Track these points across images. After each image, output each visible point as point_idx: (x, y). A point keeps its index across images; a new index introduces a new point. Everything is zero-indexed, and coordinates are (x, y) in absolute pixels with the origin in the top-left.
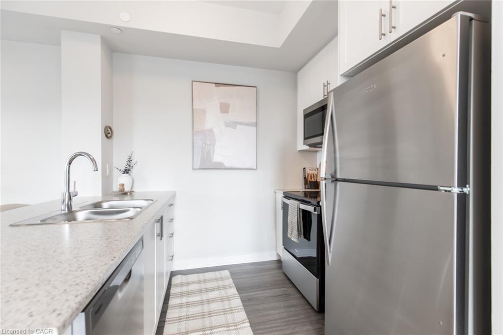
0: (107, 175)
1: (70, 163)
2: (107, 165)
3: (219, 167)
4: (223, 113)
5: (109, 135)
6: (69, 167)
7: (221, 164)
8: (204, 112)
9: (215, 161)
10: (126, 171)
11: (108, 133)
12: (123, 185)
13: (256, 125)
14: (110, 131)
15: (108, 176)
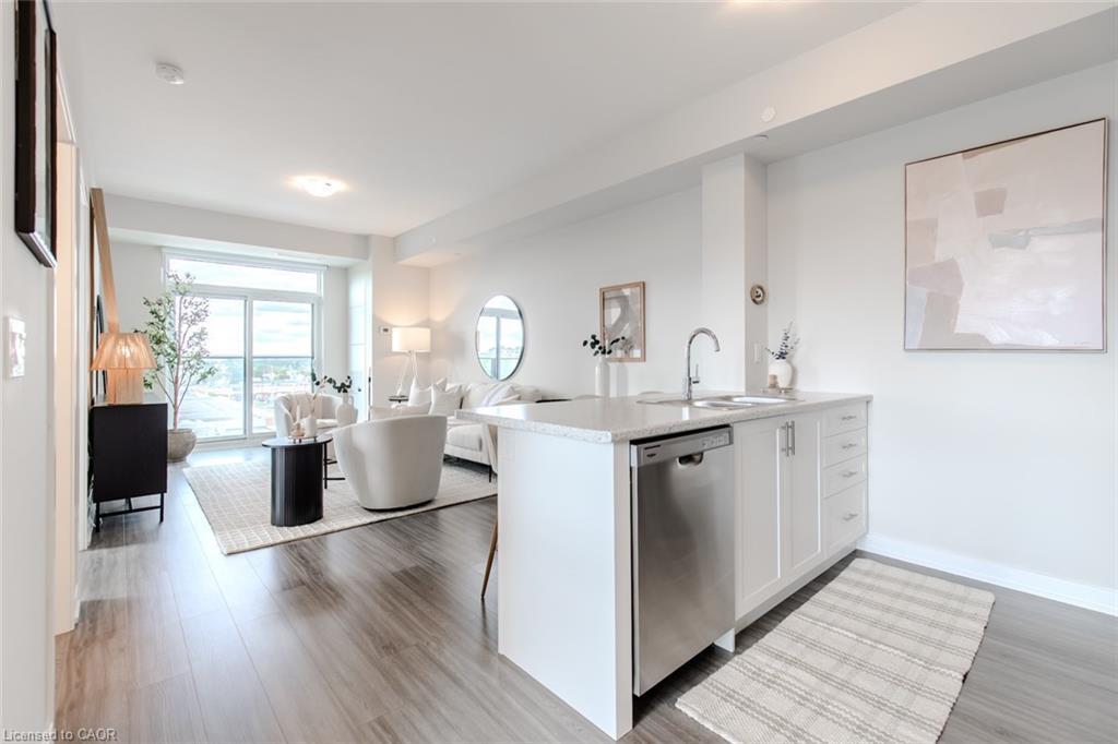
0: (756, 360)
1: (690, 342)
2: (756, 346)
3: (976, 346)
4: (985, 215)
5: (758, 300)
6: (689, 347)
7: (981, 337)
8: (932, 225)
9: (960, 332)
10: (782, 356)
11: (758, 296)
12: (775, 377)
13: (1104, 225)
14: (760, 292)
15: (758, 363)
